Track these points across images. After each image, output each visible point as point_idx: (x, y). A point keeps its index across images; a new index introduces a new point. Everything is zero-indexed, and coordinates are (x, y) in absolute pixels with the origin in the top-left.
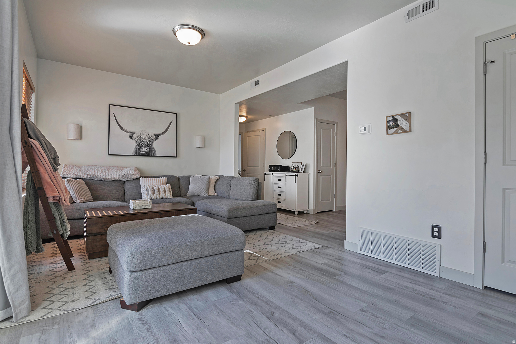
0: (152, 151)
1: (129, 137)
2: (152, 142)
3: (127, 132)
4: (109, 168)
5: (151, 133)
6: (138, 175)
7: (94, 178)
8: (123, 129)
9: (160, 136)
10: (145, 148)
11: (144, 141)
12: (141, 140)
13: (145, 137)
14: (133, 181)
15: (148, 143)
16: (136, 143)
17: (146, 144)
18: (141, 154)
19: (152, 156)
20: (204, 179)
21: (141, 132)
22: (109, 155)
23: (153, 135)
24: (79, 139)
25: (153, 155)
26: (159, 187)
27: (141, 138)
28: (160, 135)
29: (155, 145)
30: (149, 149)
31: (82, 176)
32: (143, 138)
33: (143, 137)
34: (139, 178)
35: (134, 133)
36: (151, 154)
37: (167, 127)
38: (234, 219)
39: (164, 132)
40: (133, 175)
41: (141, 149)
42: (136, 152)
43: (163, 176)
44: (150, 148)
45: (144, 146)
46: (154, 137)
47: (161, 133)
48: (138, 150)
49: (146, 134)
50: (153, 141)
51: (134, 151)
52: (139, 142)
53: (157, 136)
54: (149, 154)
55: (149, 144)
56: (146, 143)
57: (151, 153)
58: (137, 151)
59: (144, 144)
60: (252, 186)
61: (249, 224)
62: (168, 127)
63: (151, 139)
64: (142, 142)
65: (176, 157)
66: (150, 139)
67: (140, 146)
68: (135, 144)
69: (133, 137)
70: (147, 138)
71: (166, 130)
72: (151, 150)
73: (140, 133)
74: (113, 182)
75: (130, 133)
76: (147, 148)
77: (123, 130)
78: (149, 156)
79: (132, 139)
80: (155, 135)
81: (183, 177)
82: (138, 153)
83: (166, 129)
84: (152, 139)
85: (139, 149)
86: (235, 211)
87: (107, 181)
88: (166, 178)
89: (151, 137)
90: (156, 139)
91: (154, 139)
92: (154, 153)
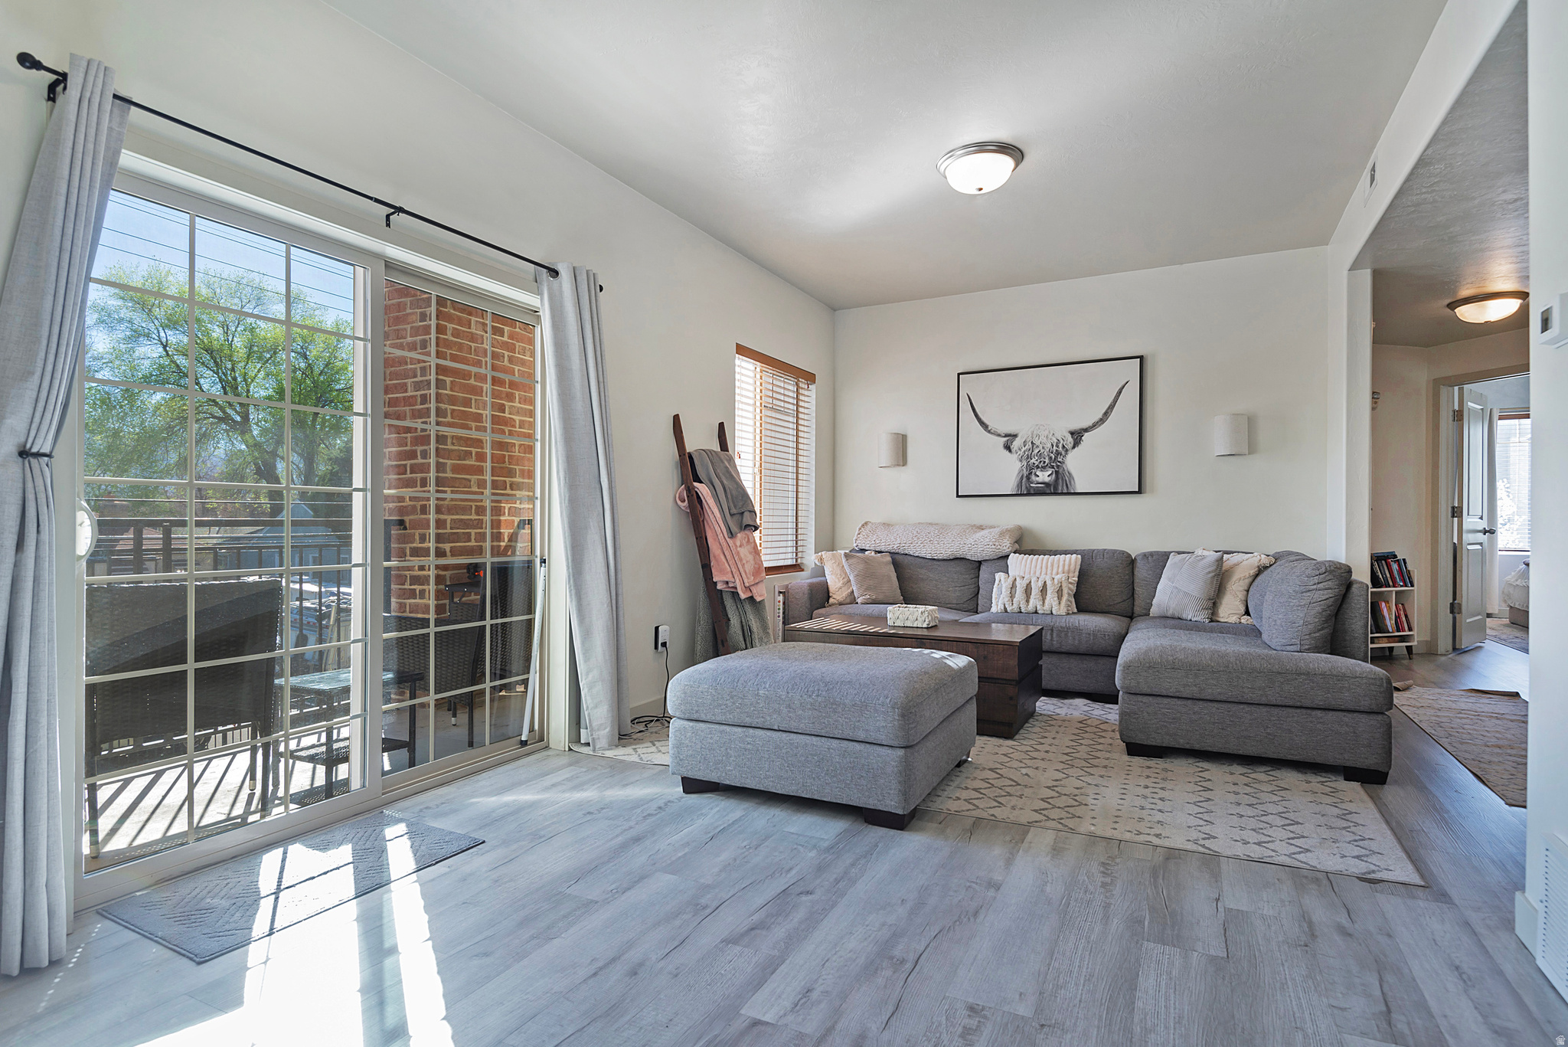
0: (1062, 479)
1: (1003, 449)
2: (1063, 453)
3: (999, 435)
4: (943, 528)
5: (1061, 430)
6: (1006, 545)
7: (911, 553)
8: (990, 429)
9: (1086, 434)
10: (1044, 473)
11: (1040, 455)
12: (1033, 451)
13: (1045, 443)
14: (996, 561)
15: (1051, 458)
16: (1021, 461)
17: (1047, 461)
18: (1034, 490)
19: (1062, 494)
20: (1202, 562)
21: (1032, 429)
22: (958, 496)
23: (1065, 435)
24: (898, 465)
25: (1065, 491)
26: (1030, 582)
27: (1033, 447)
28: (1086, 430)
29: (1073, 462)
30: (1054, 475)
31: (889, 548)
32: (1038, 447)
33: (1037, 442)
34: (1007, 557)
35: (1015, 436)
36: (1060, 488)
37: (1109, 403)
38: (1151, 698)
39: (1101, 420)
40: (993, 546)
41: (1033, 478)
42: (1020, 485)
43: (1072, 552)
44: (1057, 473)
45: (1042, 467)
46: (1070, 439)
47: (1091, 424)
48: (1024, 479)
49: (1047, 432)
50: (1067, 450)
51: (1016, 484)
52: (1029, 457)
53: (1077, 436)
54: (1056, 488)
55: (1056, 461)
56: (1047, 458)
57: (1061, 484)
58: (1023, 483)
59: (1041, 462)
60: (1308, 594)
61: (1223, 729)
62: (1111, 405)
63: (1060, 446)
64: (1037, 458)
65: (1140, 492)
66: (1058, 447)
67: (1031, 470)
68: (1018, 465)
69: (1012, 447)
70: (1049, 445)
71: (1106, 414)
72: (1060, 476)
73: (1030, 433)
74: (952, 563)
75: (1006, 436)
76: (1050, 472)
77: (989, 432)
78: (1055, 494)
79: (1010, 451)
80: (1072, 433)
81: (1146, 556)
82: (1027, 488)
83: (1104, 411)
84: (1064, 446)
85: (1028, 478)
86: (1151, 671)
87: (938, 560)
88: (1079, 556)
89: (1062, 441)
90: (1076, 444)
91: (1069, 446)
92: (1069, 485)
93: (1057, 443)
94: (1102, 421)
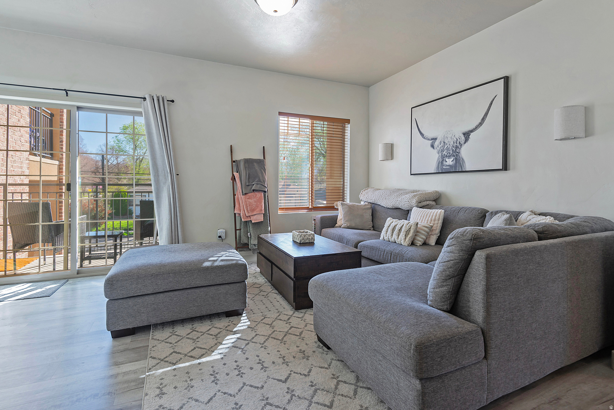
0: (459, 163)
2: (459, 147)
3: (429, 139)
5: (458, 133)
8: (424, 136)
10: (450, 160)
11: (448, 149)
12: (444, 147)
13: (450, 142)
15: (453, 150)
16: (438, 153)
17: (451, 152)
18: (445, 170)
19: (459, 172)
21: (444, 134)
22: (411, 174)
23: (461, 136)
25: (460, 170)
27: (444, 144)
28: (472, 131)
29: (464, 152)
30: (455, 161)
31: (373, 201)
32: (447, 144)
33: (446, 142)
35: (436, 139)
36: (458, 169)
37: (485, 112)
41: (444, 162)
42: (438, 167)
44: (456, 159)
45: (449, 156)
46: (463, 138)
47: (474, 127)
48: (440, 164)
49: (451, 135)
50: (461, 145)
51: (436, 167)
52: (443, 151)
53: (467, 135)
55: (455, 153)
56: (451, 151)
57: (458, 166)
58: (440, 166)
59: (448, 153)
62: (486, 113)
63: (458, 142)
64: (446, 151)
65: (504, 169)
66: (456, 143)
67: (443, 158)
68: (437, 156)
69: (434, 146)
70: (452, 143)
71: (483, 119)
72: (458, 161)
73: (443, 136)
75: (432, 139)
76: (453, 159)
77: (424, 138)
78: (455, 172)
79: (434, 148)
80: (464, 134)
81: (492, 213)
82: (441, 169)
83: (482, 117)
84: (460, 142)
85: (442, 163)
87: (390, 208)
88: (443, 211)
89: (459, 140)
90: (466, 140)
91: (462, 142)
92: (462, 167)
93: (456, 141)
94: (481, 124)
